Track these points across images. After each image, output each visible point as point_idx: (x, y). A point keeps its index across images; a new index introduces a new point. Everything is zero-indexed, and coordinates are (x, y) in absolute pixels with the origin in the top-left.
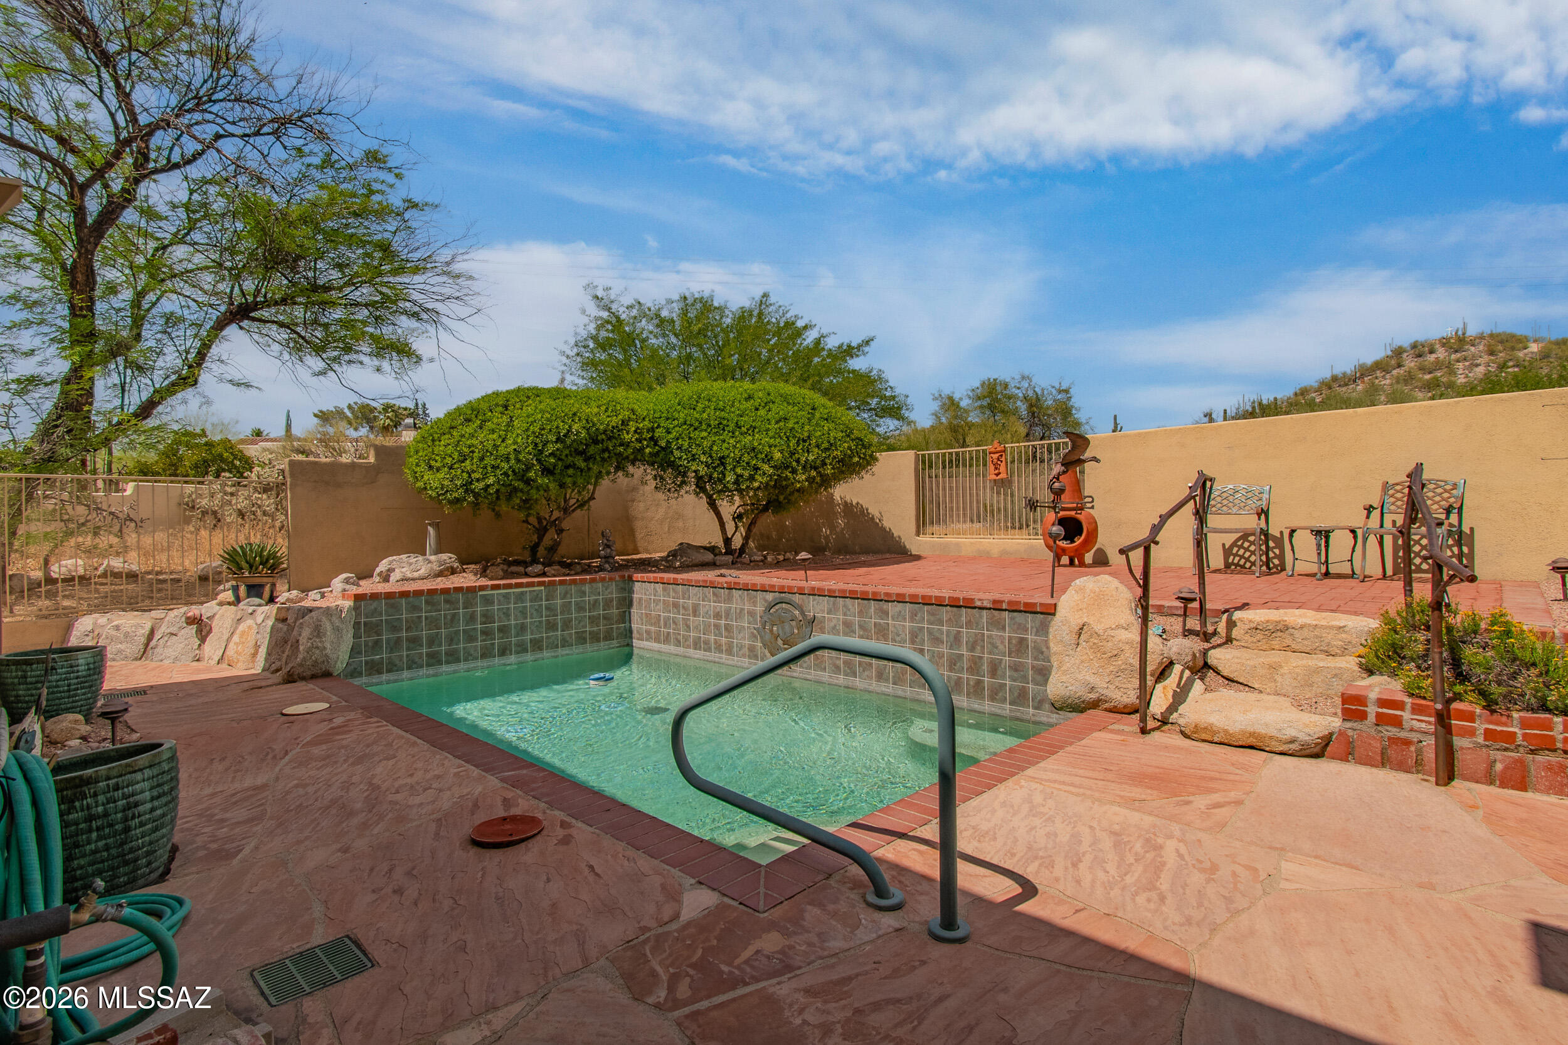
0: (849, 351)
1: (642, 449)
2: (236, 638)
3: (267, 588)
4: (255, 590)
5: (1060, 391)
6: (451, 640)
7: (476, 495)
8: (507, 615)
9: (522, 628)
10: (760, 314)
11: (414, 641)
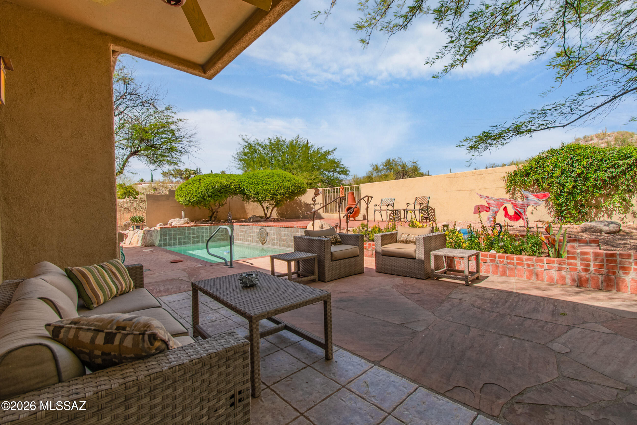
0: (328, 153)
1: (236, 190)
2: (133, 238)
3: (141, 227)
4: (138, 227)
5: (413, 163)
6: (184, 239)
7: (192, 203)
8: (199, 233)
9: (203, 237)
10: (296, 142)
11: (175, 239)
